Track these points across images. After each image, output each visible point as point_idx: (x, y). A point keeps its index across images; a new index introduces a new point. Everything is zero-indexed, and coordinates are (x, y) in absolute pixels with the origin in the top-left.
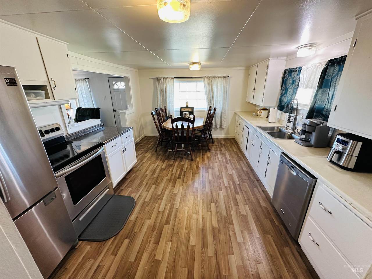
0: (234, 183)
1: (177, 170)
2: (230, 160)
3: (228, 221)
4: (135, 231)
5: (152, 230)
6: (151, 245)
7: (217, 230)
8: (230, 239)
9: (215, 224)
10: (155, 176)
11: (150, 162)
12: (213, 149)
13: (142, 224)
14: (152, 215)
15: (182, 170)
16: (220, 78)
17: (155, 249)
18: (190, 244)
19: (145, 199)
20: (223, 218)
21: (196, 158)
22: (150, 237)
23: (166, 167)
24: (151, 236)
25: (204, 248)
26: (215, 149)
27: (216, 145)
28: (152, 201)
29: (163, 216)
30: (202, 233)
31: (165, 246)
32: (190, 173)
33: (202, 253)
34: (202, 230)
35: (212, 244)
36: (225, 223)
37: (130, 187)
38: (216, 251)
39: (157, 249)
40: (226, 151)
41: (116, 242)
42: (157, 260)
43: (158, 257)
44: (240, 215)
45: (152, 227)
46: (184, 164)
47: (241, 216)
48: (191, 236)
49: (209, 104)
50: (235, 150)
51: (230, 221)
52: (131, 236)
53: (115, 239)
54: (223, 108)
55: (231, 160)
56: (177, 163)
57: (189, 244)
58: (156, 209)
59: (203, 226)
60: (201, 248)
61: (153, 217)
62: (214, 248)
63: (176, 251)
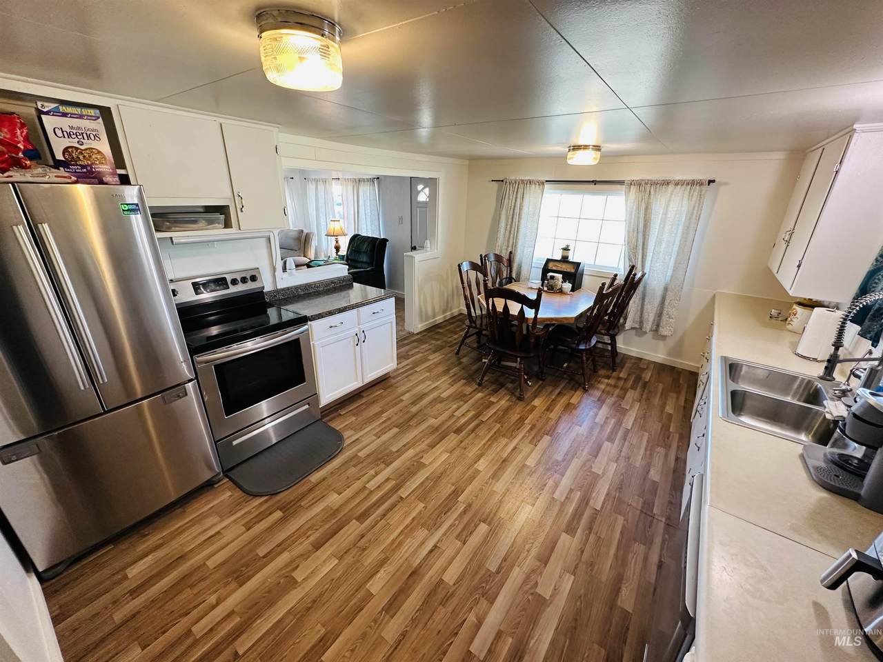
0: (585, 501)
1: (468, 411)
2: (627, 431)
3: (487, 587)
4: (302, 504)
5: (328, 517)
6: (305, 545)
7: (444, 593)
8: (455, 631)
9: (450, 577)
10: (414, 409)
11: (428, 374)
12: (602, 387)
13: (320, 496)
14: (348, 487)
15: (476, 416)
16: (679, 187)
17: (305, 556)
18: (367, 587)
19: (360, 450)
20: (482, 572)
21: (535, 397)
22: (315, 528)
23: (449, 397)
24: (318, 527)
25: (387, 612)
26: (608, 388)
27: (619, 379)
28: (369, 460)
29: (365, 498)
30: (408, 578)
31: (324, 562)
32: (489, 430)
33: (375, 621)
34: (413, 573)
35: (409, 616)
36: (476, 588)
37: (354, 415)
38: (404, 636)
39: (309, 557)
40: (637, 405)
41: (265, 506)
42: (294, 578)
43: (299, 575)
44: (532, 591)
45: (332, 511)
46: (493, 403)
47: (532, 594)
48: (382, 571)
49: (630, 260)
50: (669, 409)
51: (494, 590)
52: (289, 510)
53: (266, 501)
54: (672, 277)
55: (630, 435)
56: (480, 395)
57: (365, 587)
58: (364, 479)
59: (420, 565)
60: (380, 609)
61: (348, 493)
62: (406, 627)
63: (334, 583)
